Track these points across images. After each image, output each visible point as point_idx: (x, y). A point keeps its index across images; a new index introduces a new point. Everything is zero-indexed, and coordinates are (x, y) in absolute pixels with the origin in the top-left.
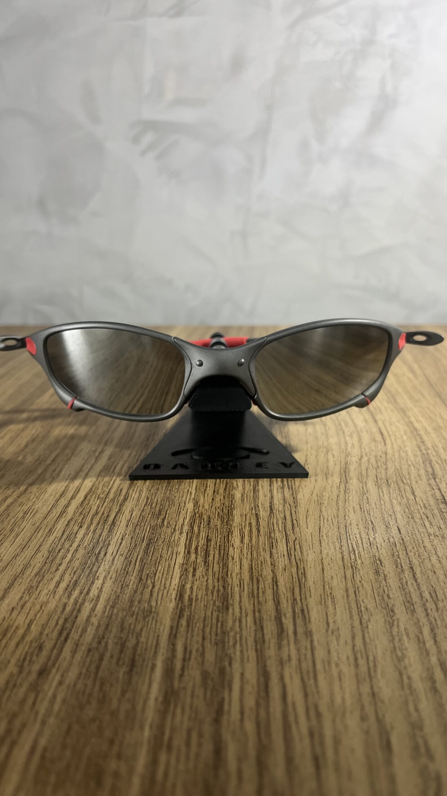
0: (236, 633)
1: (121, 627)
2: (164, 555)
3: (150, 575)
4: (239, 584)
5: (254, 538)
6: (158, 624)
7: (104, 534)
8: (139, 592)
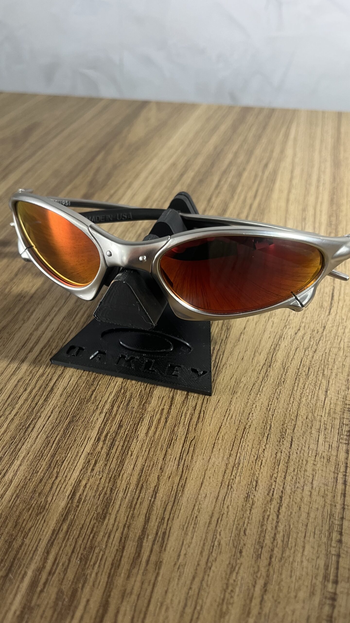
0: (101, 550)
1: (16, 521)
2: (78, 439)
3: (58, 462)
4: (125, 488)
5: (159, 430)
6: (45, 525)
7: (40, 402)
8: (44, 481)
